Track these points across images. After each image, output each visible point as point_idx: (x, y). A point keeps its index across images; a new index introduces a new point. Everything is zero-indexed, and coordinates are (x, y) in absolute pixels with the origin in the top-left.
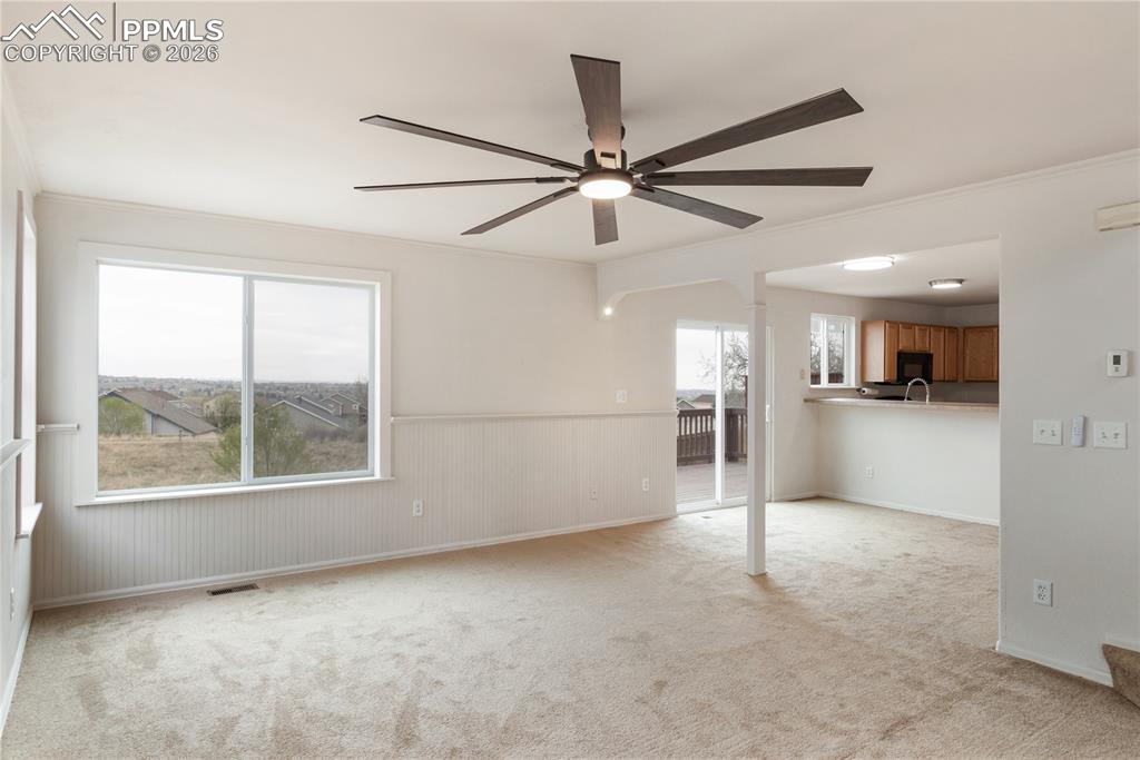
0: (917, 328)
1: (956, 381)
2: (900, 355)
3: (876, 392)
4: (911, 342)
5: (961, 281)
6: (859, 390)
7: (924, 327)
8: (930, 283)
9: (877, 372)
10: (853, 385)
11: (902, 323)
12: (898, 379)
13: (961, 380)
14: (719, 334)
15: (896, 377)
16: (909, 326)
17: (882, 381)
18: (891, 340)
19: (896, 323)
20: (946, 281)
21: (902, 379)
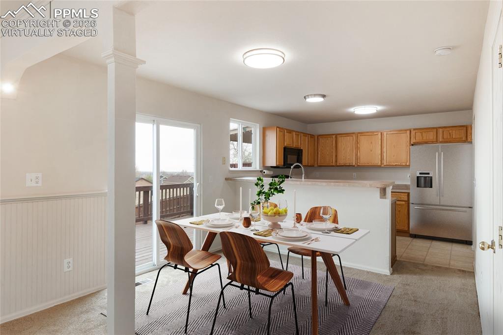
0: (294, 133)
1: (313, 166)
2: (285, 149)
3: (271, 173)
4: (291, 142)
5: (324, 96)
6: (261, 171)
7: (298, 133)
8: (305, 97)
9: (272, 161)
10: (258, 169)
11: (287, 130)
12: (284, 165)
13: (316, 166)
14: (155, 126)
15: (283, 164)
16: (290, 132)
17: (275, 166)
18: (280, 139)
19: (282, 129)
20: (315, 95)
21: (286, 165)
